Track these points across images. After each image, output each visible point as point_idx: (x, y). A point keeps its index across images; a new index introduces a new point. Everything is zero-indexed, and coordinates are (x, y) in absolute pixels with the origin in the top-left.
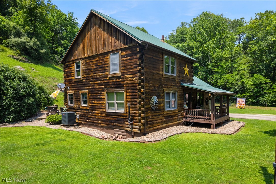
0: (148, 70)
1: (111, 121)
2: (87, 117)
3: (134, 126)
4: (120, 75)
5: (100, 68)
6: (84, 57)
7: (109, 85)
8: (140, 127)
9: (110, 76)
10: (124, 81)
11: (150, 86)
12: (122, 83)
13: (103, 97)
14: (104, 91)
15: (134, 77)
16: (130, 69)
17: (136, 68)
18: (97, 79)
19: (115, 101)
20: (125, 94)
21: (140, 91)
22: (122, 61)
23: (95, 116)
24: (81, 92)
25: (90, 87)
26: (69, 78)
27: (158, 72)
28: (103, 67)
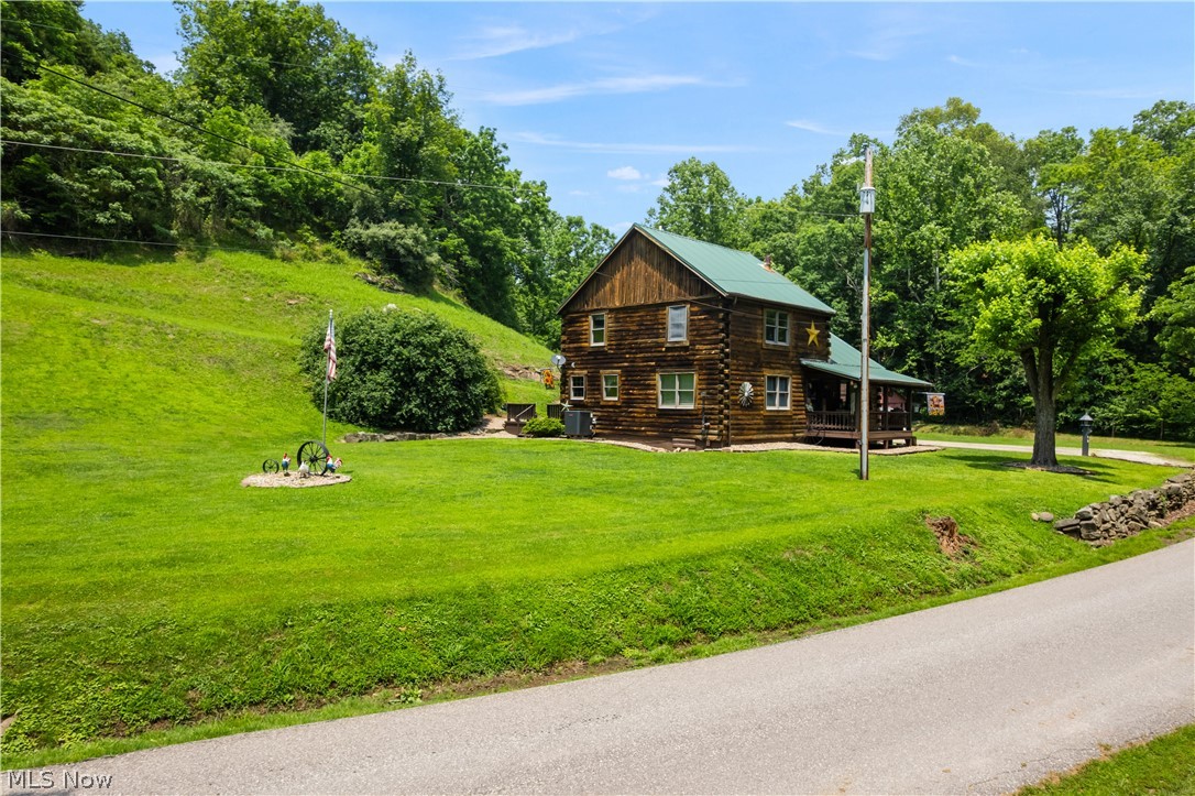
0: (737, 338)
1: (668, 426)
2: (616, 420)
3: (711, 431)
4: (688, 344)
5: (647, 329)
6: (613, 307)
7: (665, 361)
8: (721, 431)
9: (668, 345)
10: (695, 355)
11: (740, 365)
12: (692, 358)
13: (652, 382)
14: (655, 372)
15: (713, 349)
16: (706, 335)
17: (717, 334)
18: (641, 349)
19: (677, 389)
20: (695, 377)
21: (722, 372)
22: (691, 320)
23: (634, 417)
24: (604, 373)
25: (626, 364)
26: (575, 345)
27: (753, 340)
28: (656, 328)
